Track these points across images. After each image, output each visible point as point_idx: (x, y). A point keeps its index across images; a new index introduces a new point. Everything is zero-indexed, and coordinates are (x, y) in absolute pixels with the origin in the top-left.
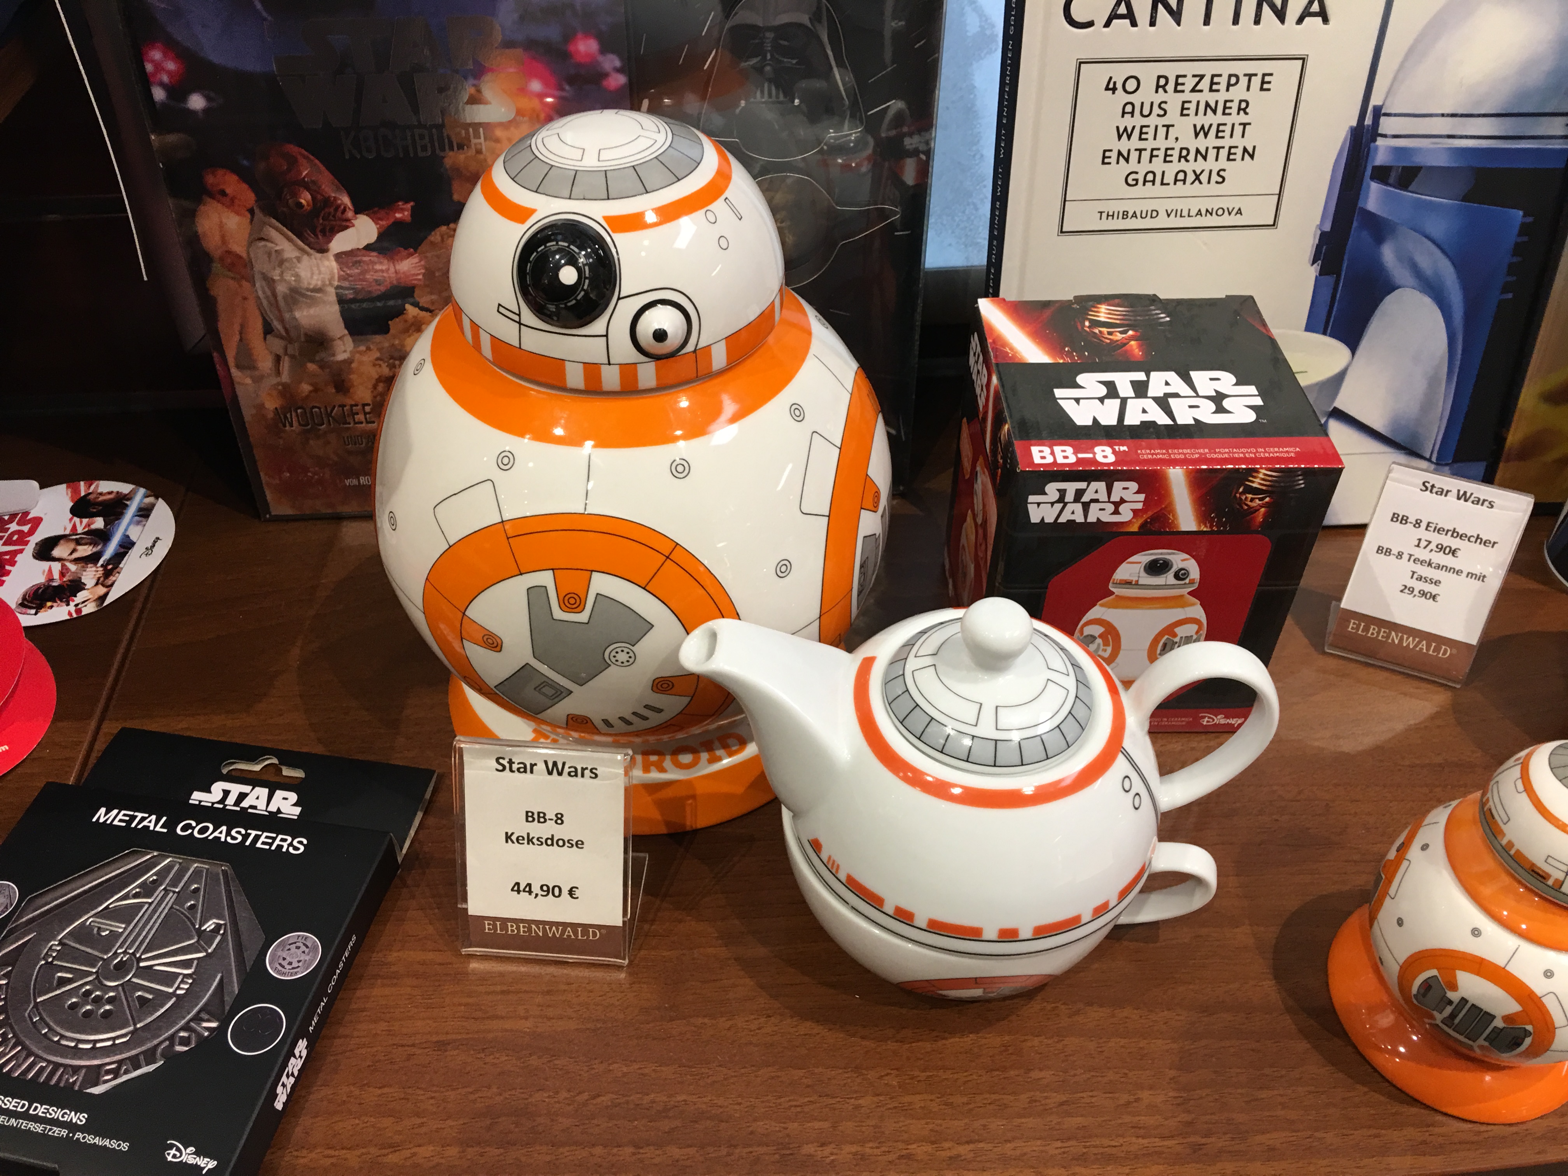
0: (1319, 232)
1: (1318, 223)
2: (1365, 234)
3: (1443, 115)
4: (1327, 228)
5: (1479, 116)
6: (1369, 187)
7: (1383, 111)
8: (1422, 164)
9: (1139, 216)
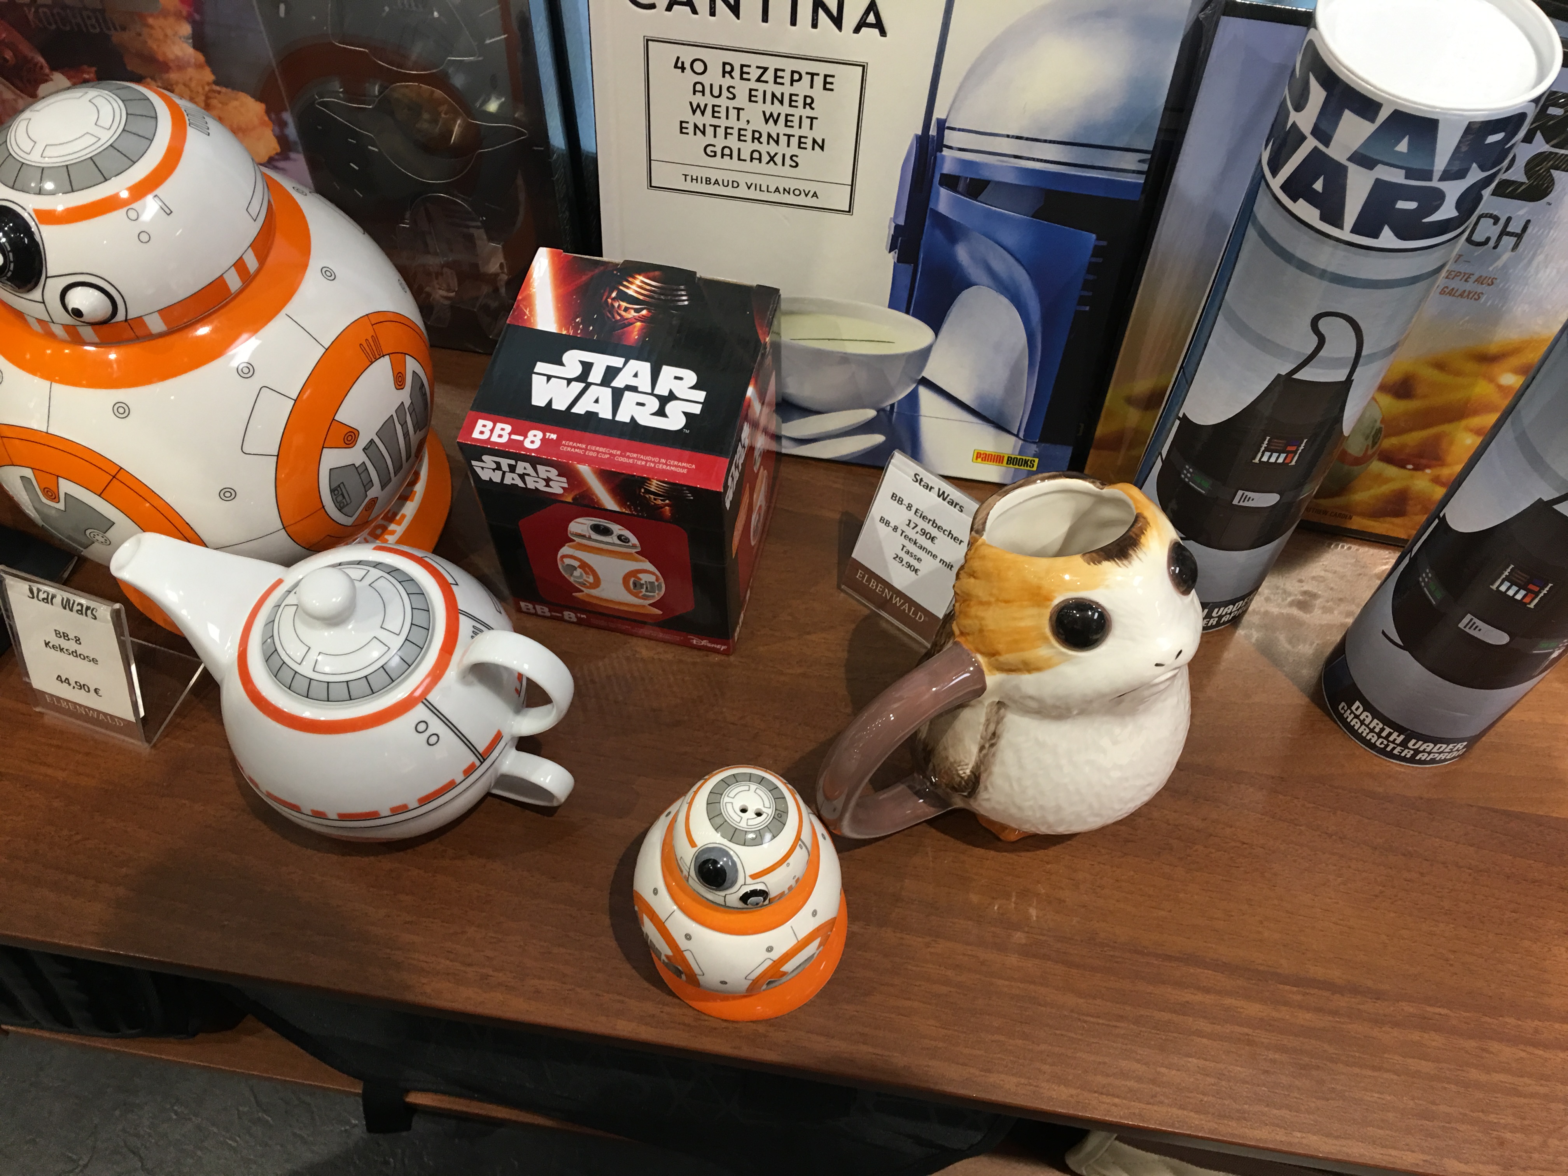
0: (893, 225)
1: (892, 216)
2: (938, 234)
3: (1008, 136)
4: (902, 222)
5: (1045, 141)
6: (938, 193)
7: (947, 125)
8: (990, 179)
9: (721, 183)
